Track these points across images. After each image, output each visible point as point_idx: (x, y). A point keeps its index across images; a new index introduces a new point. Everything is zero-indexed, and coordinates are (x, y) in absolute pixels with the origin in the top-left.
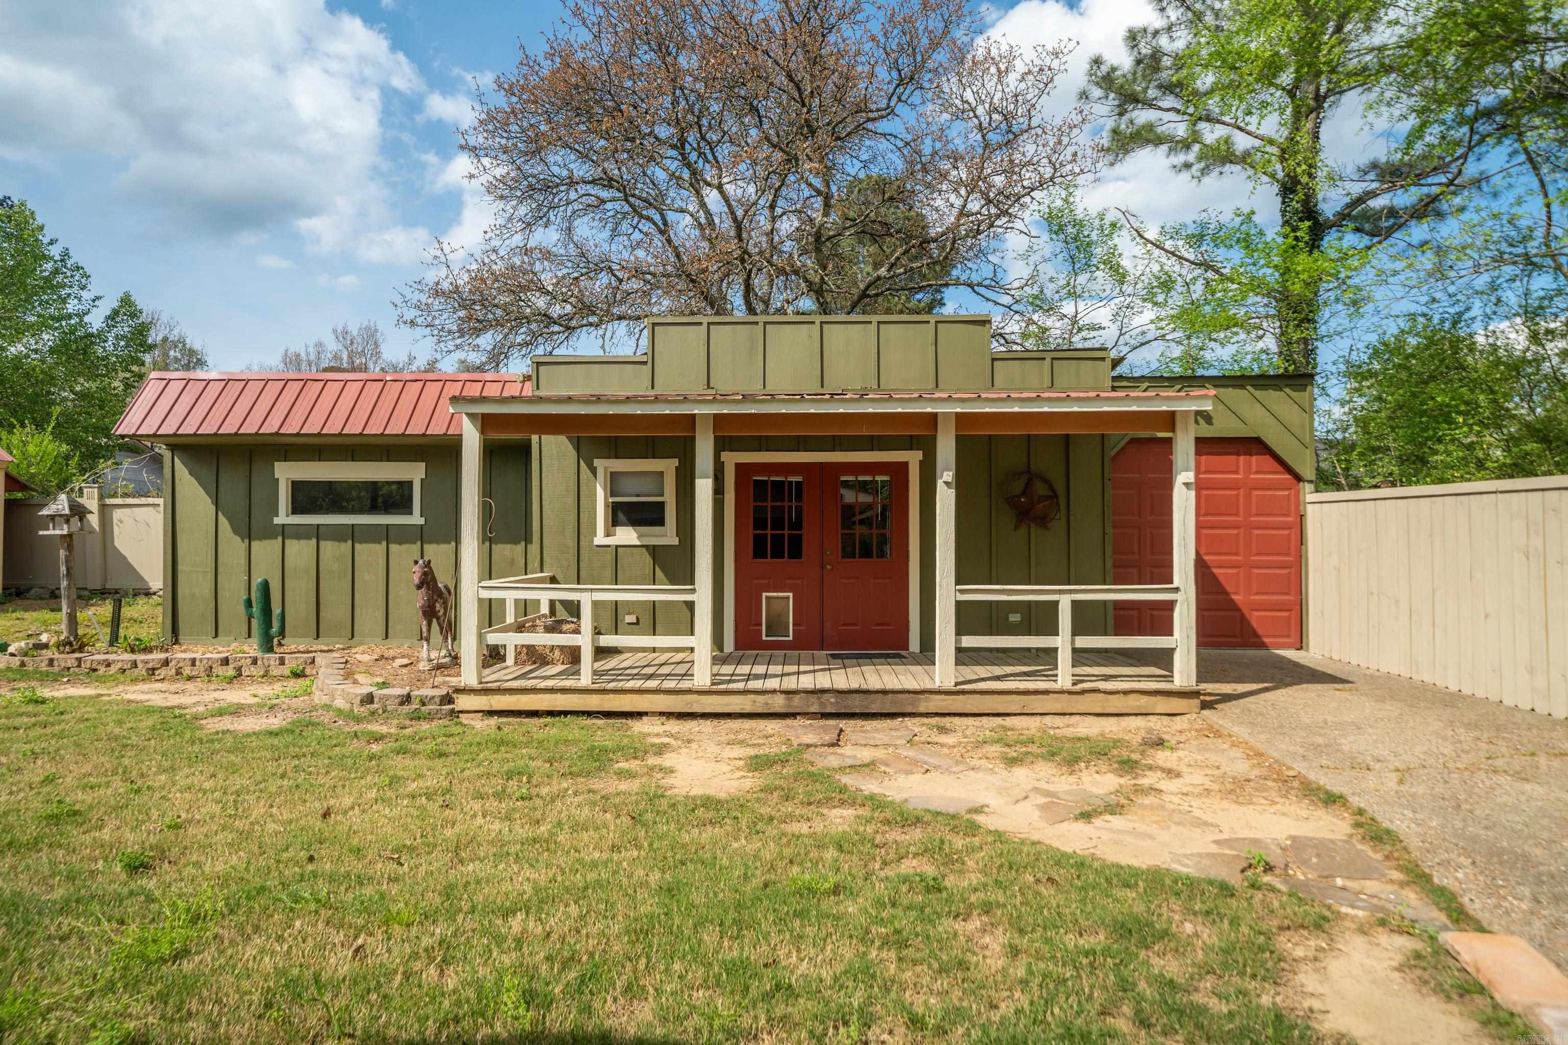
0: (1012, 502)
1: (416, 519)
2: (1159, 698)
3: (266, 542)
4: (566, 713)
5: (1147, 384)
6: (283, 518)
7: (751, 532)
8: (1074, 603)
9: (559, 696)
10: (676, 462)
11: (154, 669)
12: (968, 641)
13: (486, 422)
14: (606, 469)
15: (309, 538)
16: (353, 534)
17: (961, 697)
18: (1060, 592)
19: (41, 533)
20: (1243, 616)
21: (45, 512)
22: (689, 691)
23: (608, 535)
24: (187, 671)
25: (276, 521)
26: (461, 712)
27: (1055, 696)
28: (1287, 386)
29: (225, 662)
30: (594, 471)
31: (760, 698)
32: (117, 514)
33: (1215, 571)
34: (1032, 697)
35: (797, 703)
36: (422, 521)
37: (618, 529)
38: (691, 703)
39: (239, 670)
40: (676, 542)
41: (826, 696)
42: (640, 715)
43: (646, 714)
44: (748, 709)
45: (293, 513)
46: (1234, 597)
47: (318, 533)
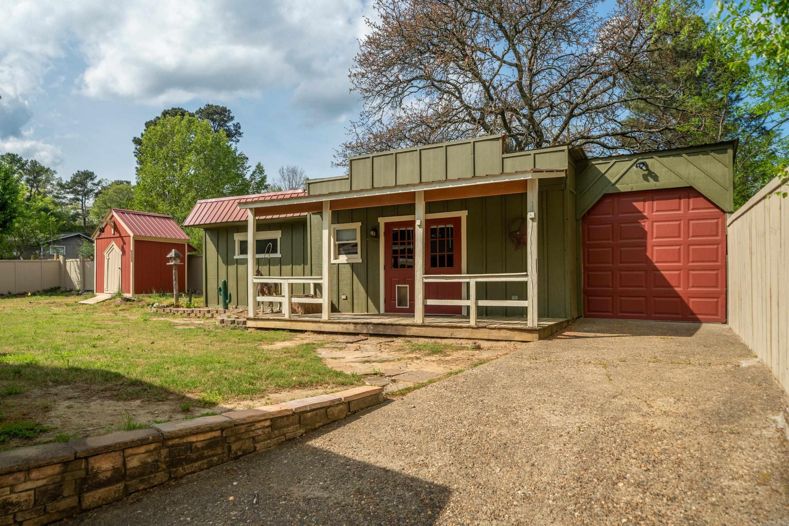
1: (278, 255)
2: (516, 332)
3: (232, 266)
4: (278, 329)
5: (614, 160)
6: (237, 256)
7: (392, 255)
8: (477, 283)
9: (277, 322)
10: (360, 224)
11: (189, 314)
12: (430, 302)
13: (257, 212)
14: (334, 229)
17: (424, 328)
18: (470, 277)
19: (168, 264)
20: (682, 301)
21: (168, 256)
22: (319, 322)
23: (336, 259)
24: (198, 315)
25: (235, 258)
26: (249, 328)
27: (466, 329)
28: (712, 151)
31: (345, 326)
33: (663, 272)
34: (455, 330)
35: (359, 329)
36: (280, 256)
37: (339, 256)
38: (320, 327)
39: (213, 315)
40: (360, 261)
41: (369, 326)
43: (306, 331)
44: (341, 330)
45: (240, 254)
46: (676, 289)
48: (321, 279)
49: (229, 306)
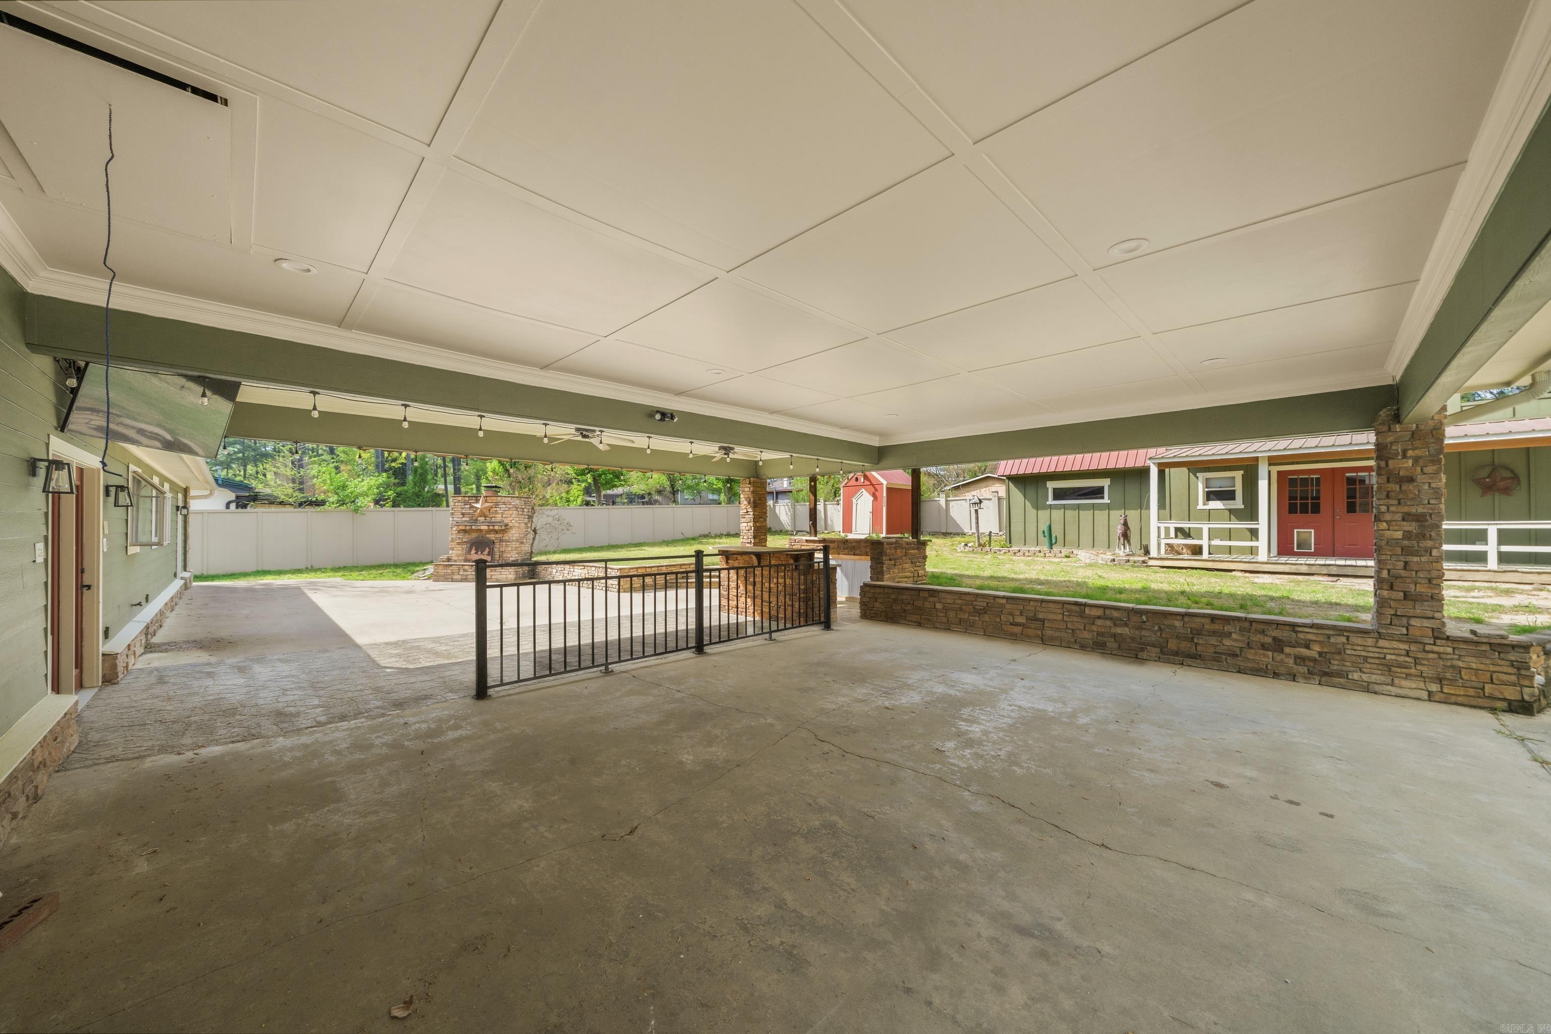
0: (1479, 482)
1: (1106, 501)
3: (1044, 512)
6: (1050, 502)
7: (1287, 502)
8: (1498, 530)
9: (1193, 562)
10: (1242, 472)
14: (1203, 477)
15: (1060, 509)
16: (1078, 507)
18: (1488, 524)
22: (1256, 563)
23: (1204, 504)
24: (1027, 554)
25: (1048, 503)
26: (1152, 566)
27: (1486, 573)
29: (1040, 551)
30: (1197, 478)
31: (1294, 567)
32: (951, 504)
35: (1315, 569)
36: (1109, 502)
37: (1210, 502)
38: (1257, 567)
40: (1243, 507)
41: (1331, 567)
42: (1231, 571)
43: (1234, 570)
44: (1287, 570)
45: (1054, 500)
47: (1064, 507)
48: (1258, 524)
49: (1053, 547)
